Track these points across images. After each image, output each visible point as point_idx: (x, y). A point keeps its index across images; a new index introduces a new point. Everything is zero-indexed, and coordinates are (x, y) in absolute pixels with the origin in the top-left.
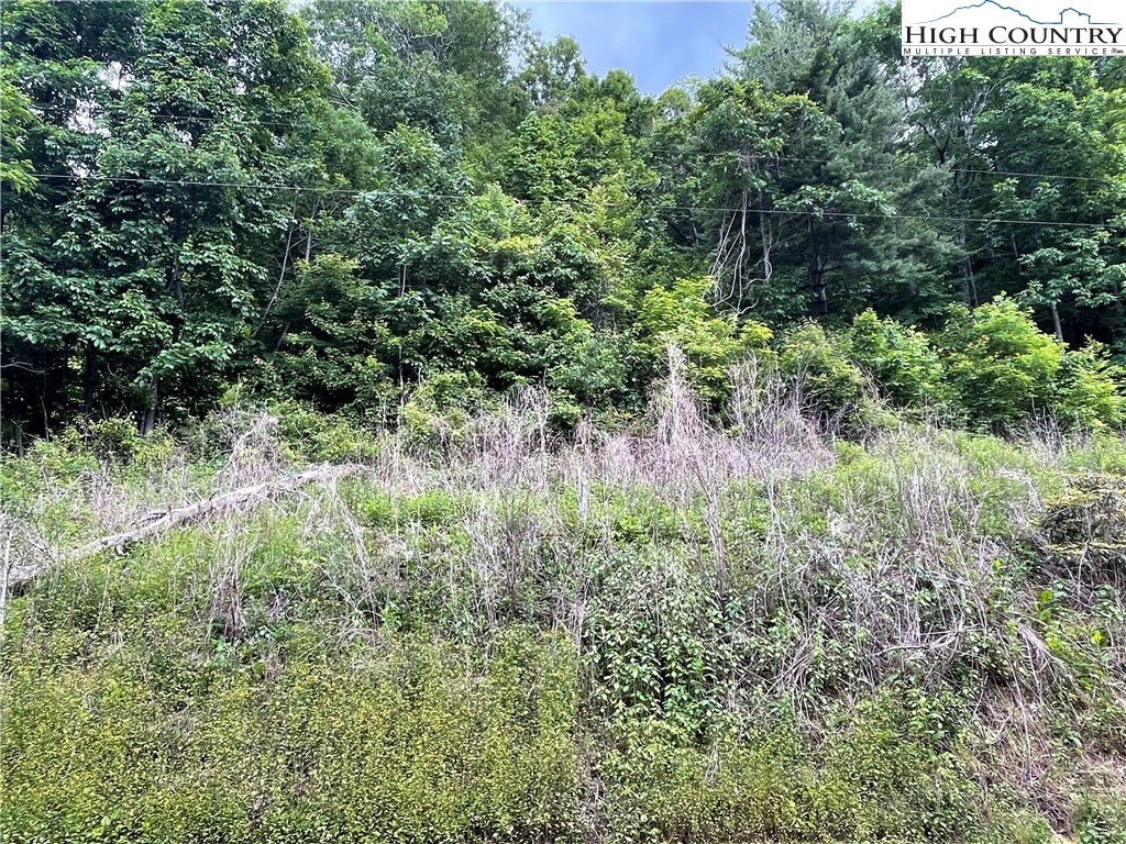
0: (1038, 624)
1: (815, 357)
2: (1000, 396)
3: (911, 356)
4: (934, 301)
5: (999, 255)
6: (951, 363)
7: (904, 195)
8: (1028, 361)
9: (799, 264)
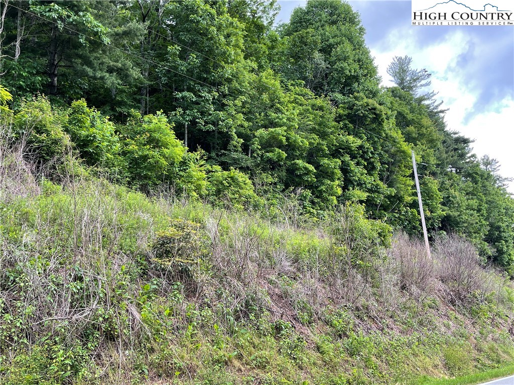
0: (139, 304)
1: (41, 121)
2: (149, 170)
3: (103, 135)
4: (124, 105)
5: (164, 89)
6: (126, 145)
7: (117, 34)
8: (167, 153)
9: (43, 55)
